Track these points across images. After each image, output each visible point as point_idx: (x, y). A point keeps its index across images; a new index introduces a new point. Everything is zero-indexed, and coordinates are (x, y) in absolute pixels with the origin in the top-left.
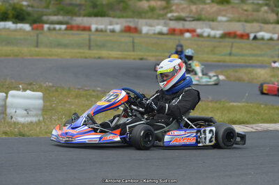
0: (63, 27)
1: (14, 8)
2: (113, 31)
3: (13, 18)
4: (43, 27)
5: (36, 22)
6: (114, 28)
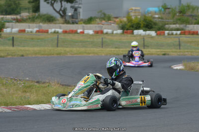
0: (179, 32)
1: (145, 20)
3: (143, 27)
4: (164, 33)
5: (160, 29)
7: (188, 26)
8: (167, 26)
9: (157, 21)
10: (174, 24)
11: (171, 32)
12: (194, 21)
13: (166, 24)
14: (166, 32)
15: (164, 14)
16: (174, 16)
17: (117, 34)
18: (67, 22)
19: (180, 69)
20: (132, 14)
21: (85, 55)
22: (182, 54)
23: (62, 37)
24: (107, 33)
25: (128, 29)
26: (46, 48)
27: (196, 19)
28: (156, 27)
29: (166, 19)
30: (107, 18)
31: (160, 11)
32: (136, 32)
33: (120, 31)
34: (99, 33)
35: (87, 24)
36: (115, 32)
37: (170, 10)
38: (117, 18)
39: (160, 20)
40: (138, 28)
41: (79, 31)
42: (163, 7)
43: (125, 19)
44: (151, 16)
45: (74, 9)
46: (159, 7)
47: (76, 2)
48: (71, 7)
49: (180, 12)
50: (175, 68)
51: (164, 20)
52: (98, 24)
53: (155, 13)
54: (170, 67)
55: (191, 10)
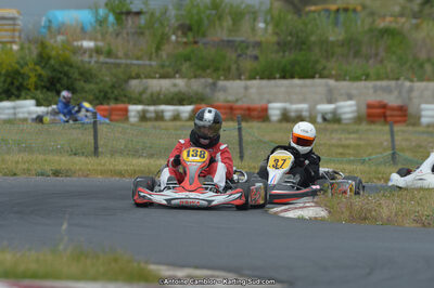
0: (186, 110)
2: (334, 119)
6: (334, 113)
7: (221, 83)
8: (135, 85)
9: (92, 62)
10: (163, 76)
11: (152, 108)
13: (131, 78)
14: (134, 109)
15: (118, 34)
16: (158, 48)
27: (255, 58)
29: (126, 56)
31: (101, 22)
32: (5, 108)
37: (142, 20)
39: (102, 59)
42: (110, 7)
44: (66, 45)
46: (95, 8)
49: (186, 29)
51: (123, 61)
53: (83, 33)
55: (228, 22)
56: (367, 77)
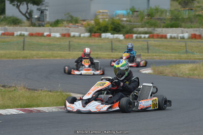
0: (147, 36)
1: (113, 23)
2: (183, 38)
3: (111, 30)
4: (132, 36)
5: (128, 32)
6: (183, 36)
7: (156, 29)
8: (135, 30)
9: (125, 24)
10: (142, 27)
11: (139, 35)
12: (163, 24)
13: (134, 28)
14: (135, 35)
15: (132, 17)
16: (142, 20)
17: (84, 37)
18: (33, 25)
19: (148, 74)
20: (100, 17)
21: (52, 58)
22: (150, 57)
23: (28, 40)
24: (74, 36)
25: (95, 32)
26: (12, 51)
27: (164, 23)
28: (124, 30)
29: (134, 22)
30: (74, 21)
31: (128, 14)
32: (103, 35)
33: (87, 34)
34: (66, 35)
35: (53, 27)
36: (82, 35)
37: (138, 13)
38: (84, 20)
39: (128, 23)
40: (106, 31)
41: (46, 34)
42: (131, 10)
43: (93, 22)
44: (119, 19)
45: (40, 12)
46: (127, 10)
47: (43, 4)
48: (38, 9)
49: (149, 15)
50: (144, 72)
51: (132, 23)
52: (65, 27)
53: (124, 16)
54: (139, 71)
55: (159, 13)
56: (192, 27)
